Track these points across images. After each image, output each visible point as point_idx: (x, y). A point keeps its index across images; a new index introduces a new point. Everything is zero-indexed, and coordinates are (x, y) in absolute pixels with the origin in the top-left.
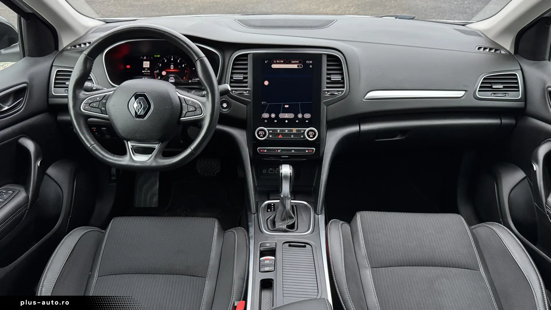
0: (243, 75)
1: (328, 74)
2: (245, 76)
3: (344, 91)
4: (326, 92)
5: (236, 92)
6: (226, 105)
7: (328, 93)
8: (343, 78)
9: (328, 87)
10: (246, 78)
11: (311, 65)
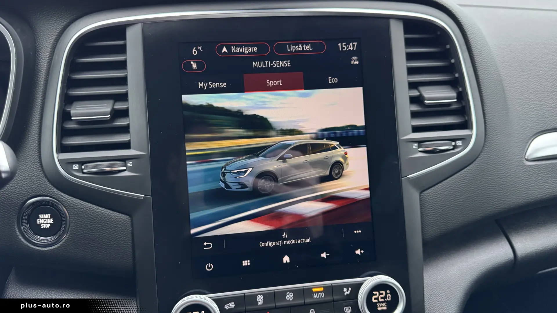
0: (111, 102)
1: (413, 85)
2: (120, 106)
3: (471, 136)
4: (415, 146)
5: (83, 167)
6: (51, 221)
7: (419, 147)
8: (462, 96)
9: (416, 129)
10: (125, 113)
11: (355, 58)
